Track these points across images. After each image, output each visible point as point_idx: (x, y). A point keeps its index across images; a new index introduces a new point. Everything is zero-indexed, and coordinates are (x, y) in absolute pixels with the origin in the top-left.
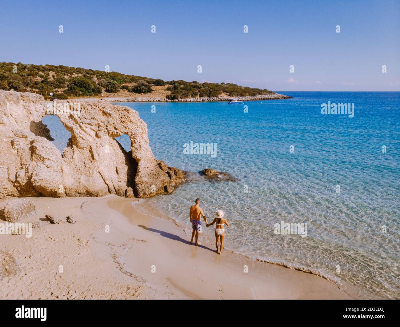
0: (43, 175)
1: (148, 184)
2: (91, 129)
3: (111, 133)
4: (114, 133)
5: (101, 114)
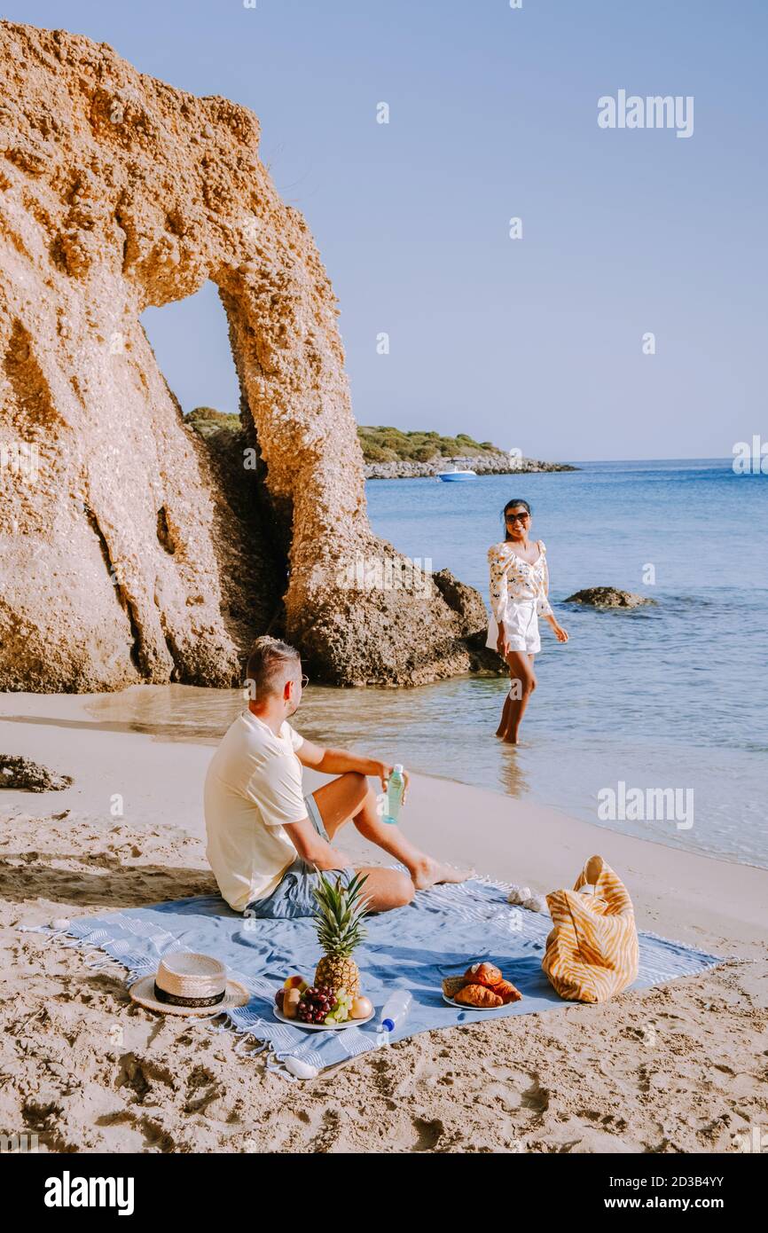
2: (29, 203)
4: (163, 258)
5: (80, 115)
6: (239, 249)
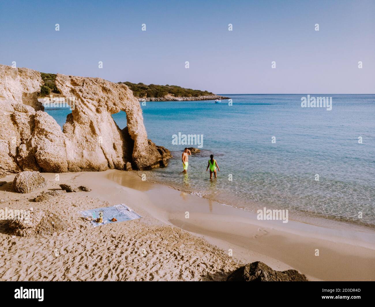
0: (48, 148)
1: (146, 158)
2: (93, 104)
3: (110, 109)
4: (113, 109)
5: (101, 90)
6: (125, 106)
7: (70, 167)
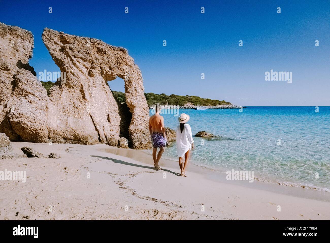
0: (24, 109)
1: (144, 133)
2: (84, 65)
3: (105, 73)
4: (108, 74)
6: (123, 72)
7: (52, 136)
